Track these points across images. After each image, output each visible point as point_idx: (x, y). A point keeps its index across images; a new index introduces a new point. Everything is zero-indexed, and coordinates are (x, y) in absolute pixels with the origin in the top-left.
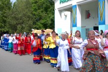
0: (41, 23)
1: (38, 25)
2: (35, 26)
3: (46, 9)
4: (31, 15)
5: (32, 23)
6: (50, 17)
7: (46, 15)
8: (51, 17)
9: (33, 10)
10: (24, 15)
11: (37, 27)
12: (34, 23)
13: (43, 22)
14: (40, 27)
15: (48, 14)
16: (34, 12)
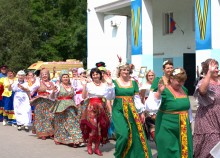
0: (53, 45)
1: (45, 49)
2: (38, 52)
3: (66, 10)
4: (28, 24)
5: (29, 45)
6: (74, 29)
7: (66, 23)
8: (78, 30)
9: (32, 11)
10: (10, 24)
11: (44, 53)
12: (36, 45)
13: (57, 42)
14: (50, 55)
15: (70, 22)
16: (35, 17)
